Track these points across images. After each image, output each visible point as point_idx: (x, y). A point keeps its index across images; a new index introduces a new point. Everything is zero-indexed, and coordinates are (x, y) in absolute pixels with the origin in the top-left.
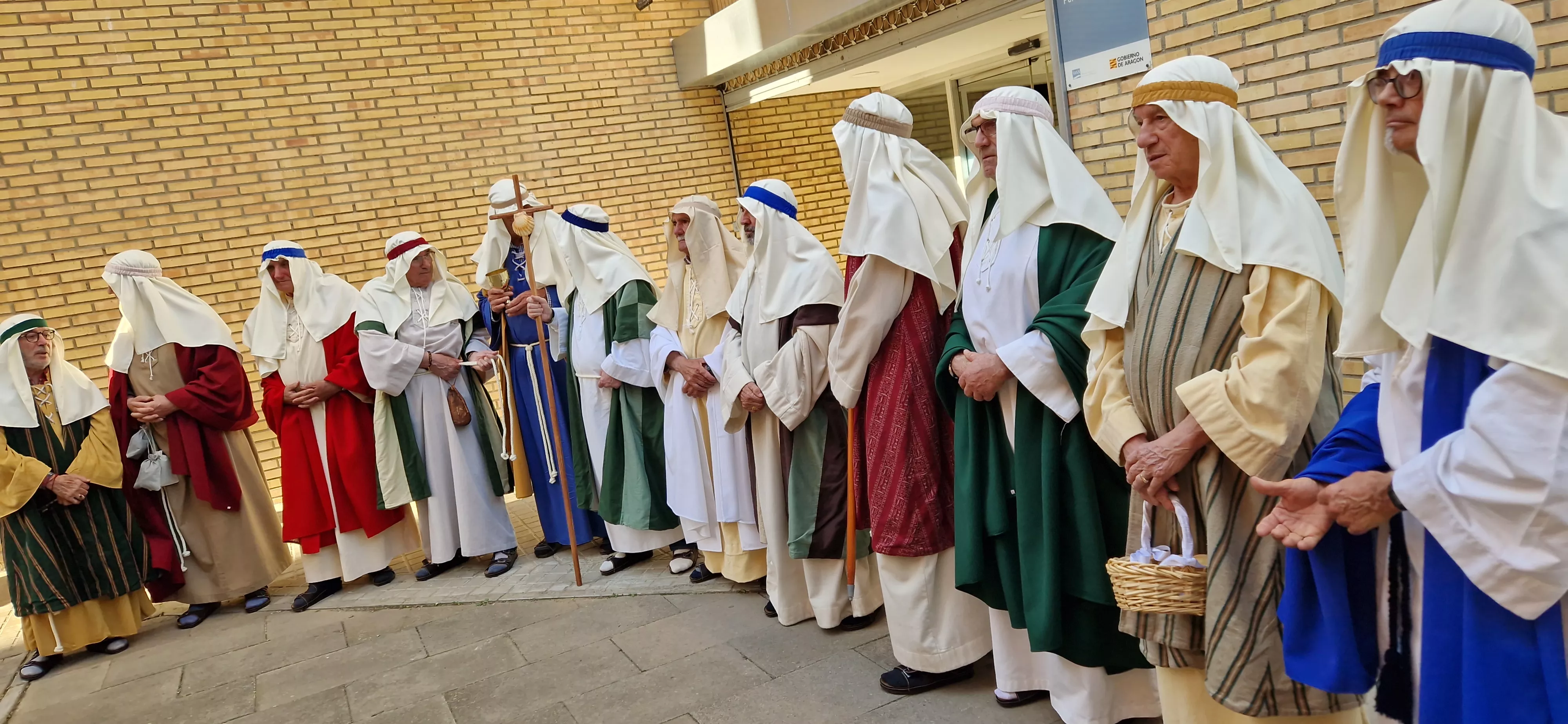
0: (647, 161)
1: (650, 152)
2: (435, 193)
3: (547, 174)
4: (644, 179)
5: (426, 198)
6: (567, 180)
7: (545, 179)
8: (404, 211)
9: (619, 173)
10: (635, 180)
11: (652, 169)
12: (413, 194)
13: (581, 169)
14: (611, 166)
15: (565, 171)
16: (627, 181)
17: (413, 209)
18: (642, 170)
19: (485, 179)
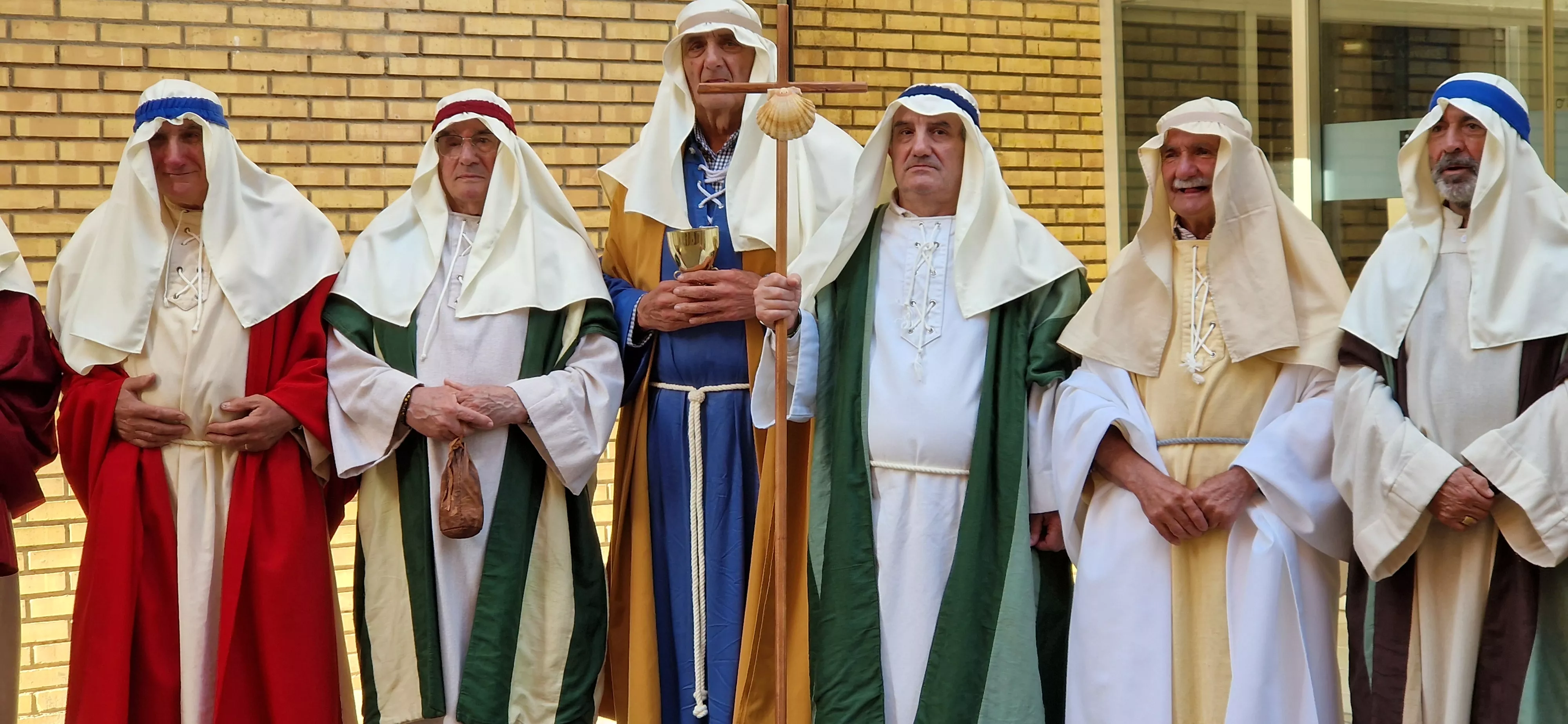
0: (604, 51)
1: (614, 30)
2: (145, 48)
3: (392, 44)
4: (592, 92)
5: (124, 57)
6: (432, 67)
7: (387, 56)
8: (73, 79)
9: (543, 69)
10: (575, 92)
11: (613, 71)
12: (98, 42)
13: (464, 46)
14: (528, 49)
15: (433, 45)
16: (557, 91)
17: (91, 79)
18: (591, 71)
19: (258, 33)
